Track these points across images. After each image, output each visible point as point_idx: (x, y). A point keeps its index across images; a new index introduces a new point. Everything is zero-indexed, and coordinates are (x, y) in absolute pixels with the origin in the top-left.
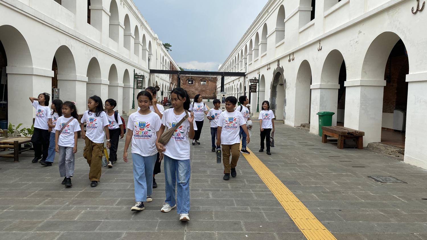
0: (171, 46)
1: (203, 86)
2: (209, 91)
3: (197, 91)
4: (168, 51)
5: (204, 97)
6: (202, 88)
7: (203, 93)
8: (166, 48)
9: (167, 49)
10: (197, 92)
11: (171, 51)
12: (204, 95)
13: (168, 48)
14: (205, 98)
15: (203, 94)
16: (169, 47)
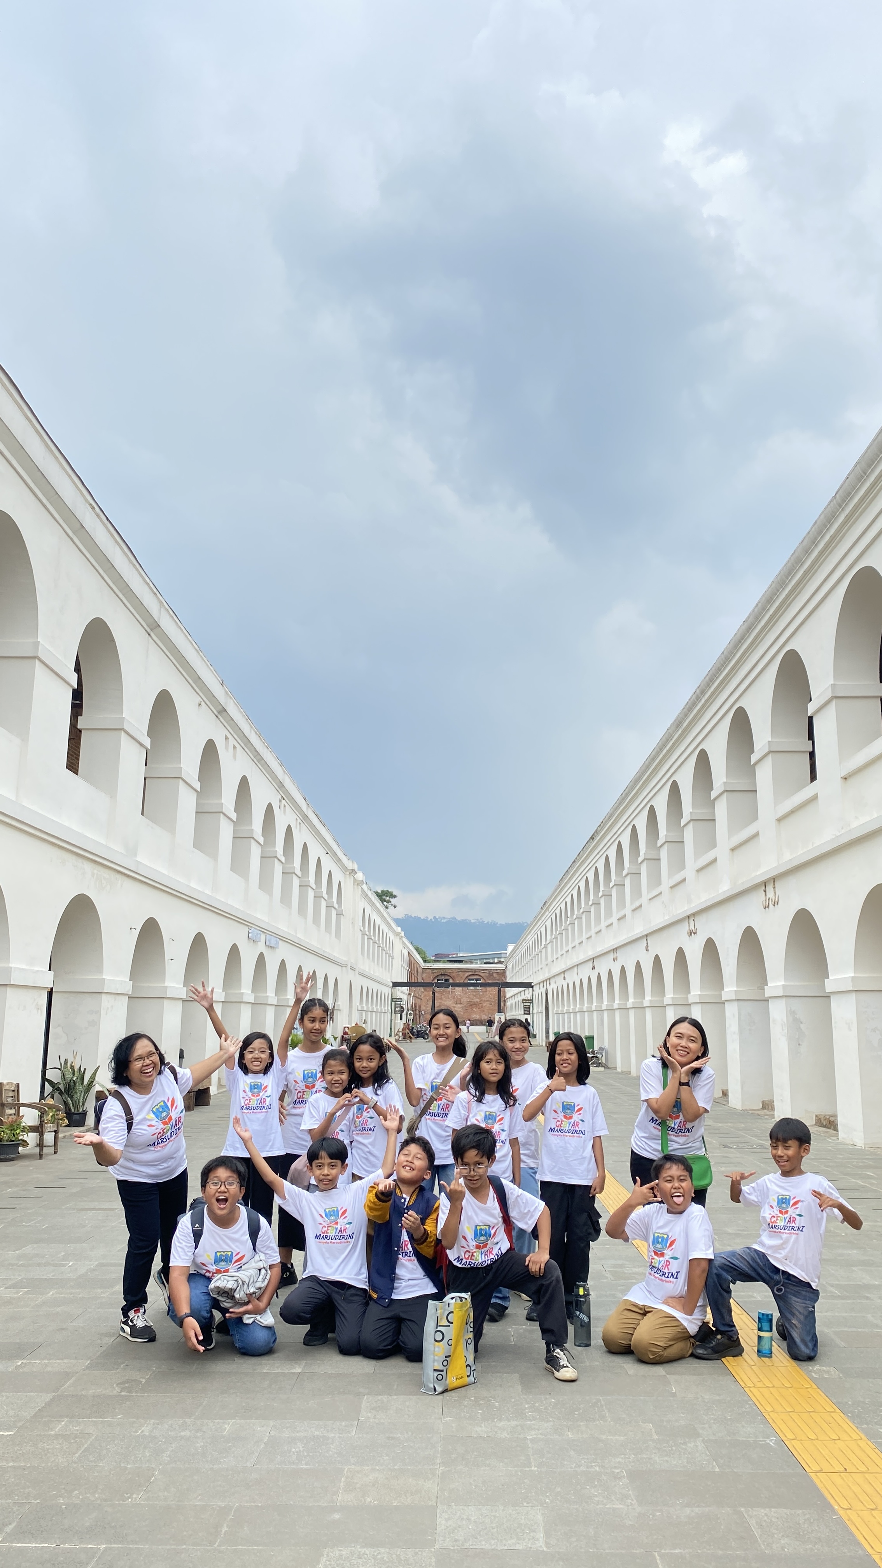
0: (395, 897)
1: (474, 993)
2: (488, 1005)
3: (459, 1005)
4: (387, 907)
5: (478, 1020)
6: (472, 996)
7: (474, 1009)
8: (382, 901)
9: (385, 904)
10: (460, 1008)
11: (395, 907)
12: (476, 1016)
13: (389, 902)
14: (478, 1023)
15: (474, 1012)
16: (392, 900)
